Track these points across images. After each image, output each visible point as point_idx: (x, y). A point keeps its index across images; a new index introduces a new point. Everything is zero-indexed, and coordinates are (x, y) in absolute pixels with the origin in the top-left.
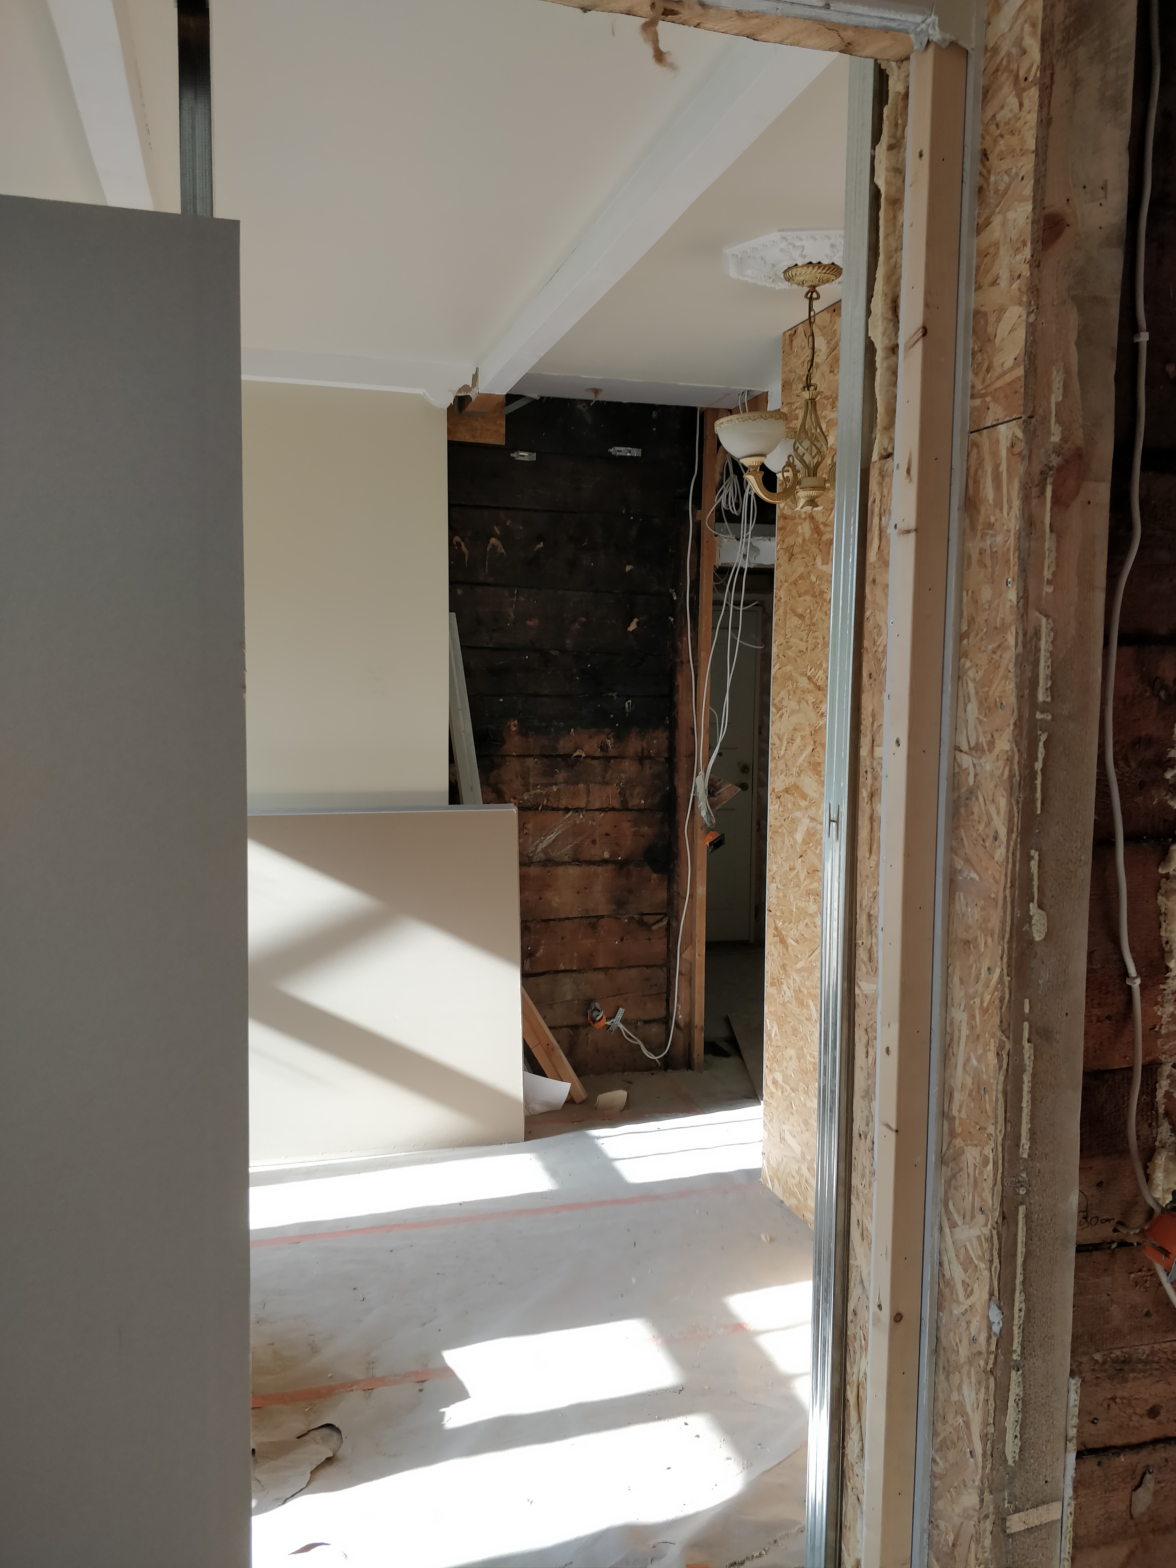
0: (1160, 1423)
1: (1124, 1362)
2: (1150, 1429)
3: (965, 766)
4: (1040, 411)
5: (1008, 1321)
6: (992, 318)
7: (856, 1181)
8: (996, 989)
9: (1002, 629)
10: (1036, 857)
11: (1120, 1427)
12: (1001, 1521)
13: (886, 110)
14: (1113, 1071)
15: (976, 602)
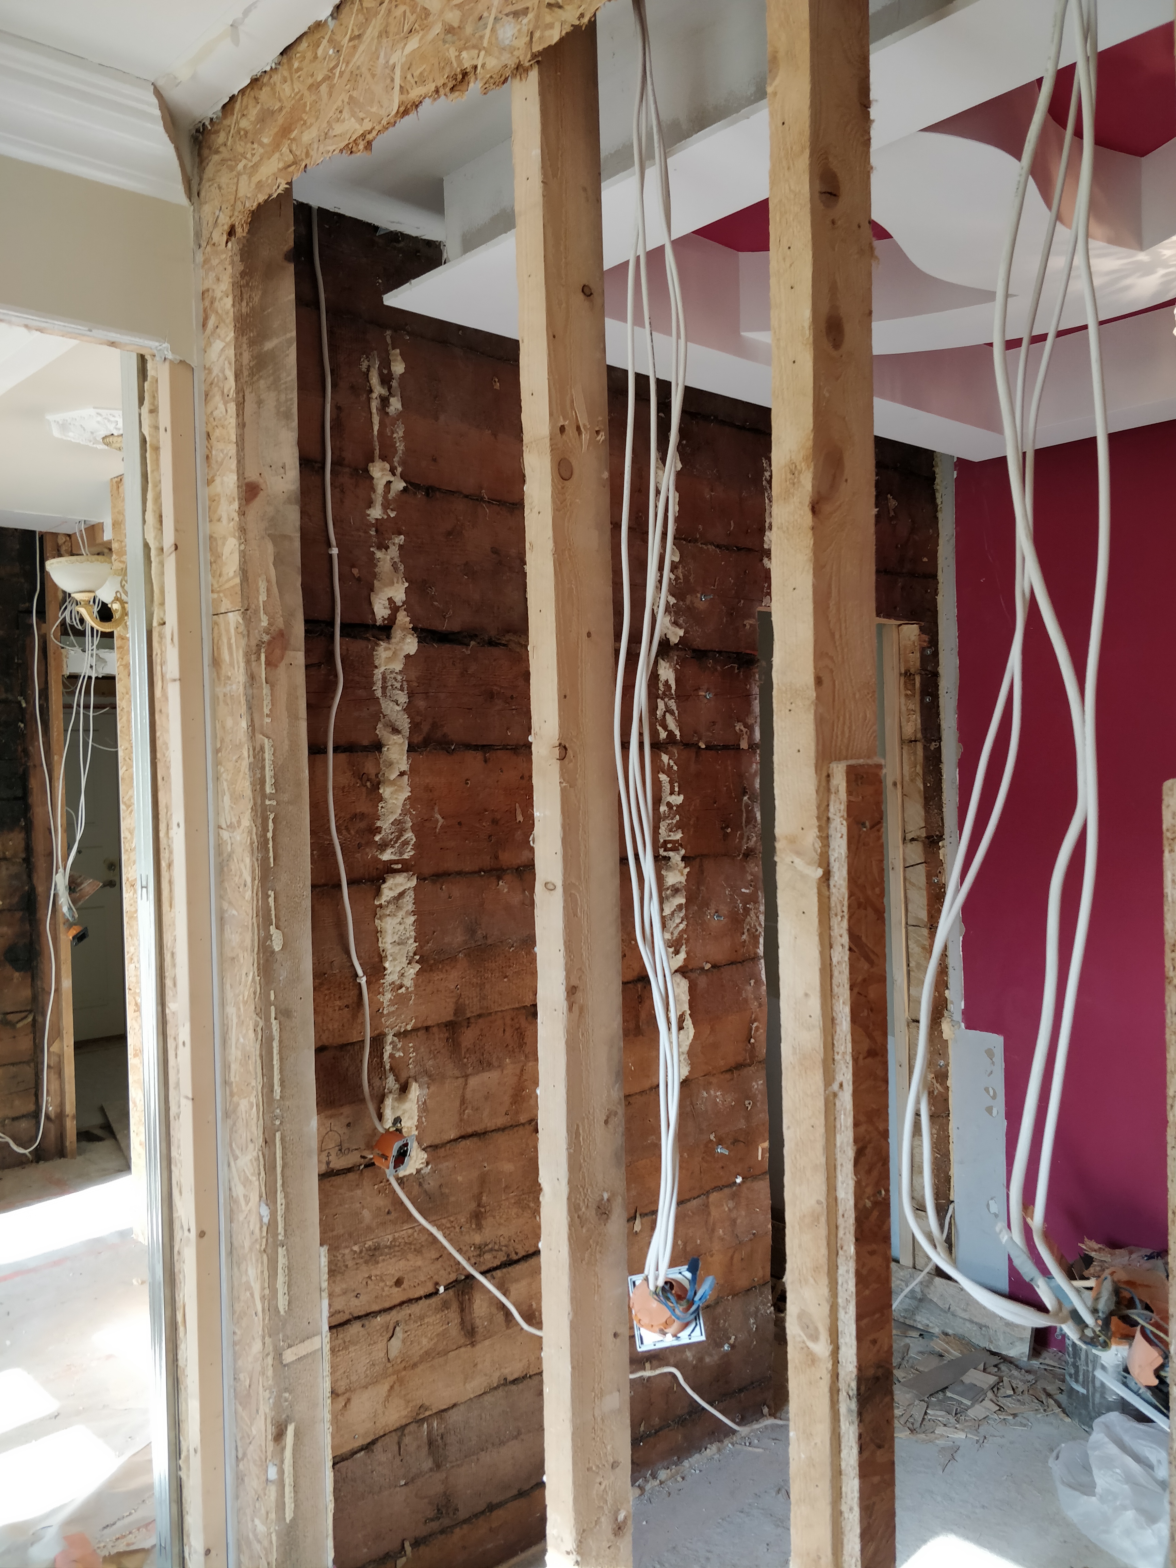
0: (404, 1289)
1: (375, 1249)
2: (398, 1295)
3: (225, 839)
4: (253, 606)
5: (273, 1214)
6: (220, 542)
7: (174, 1154)
8: (251, 987)
9: (239, 746)
10: (273, 895)
11: (376, 1297)
12: (278, 1356)
13: (146, 384)
14: (353, 1044)
15: (224, 728)
